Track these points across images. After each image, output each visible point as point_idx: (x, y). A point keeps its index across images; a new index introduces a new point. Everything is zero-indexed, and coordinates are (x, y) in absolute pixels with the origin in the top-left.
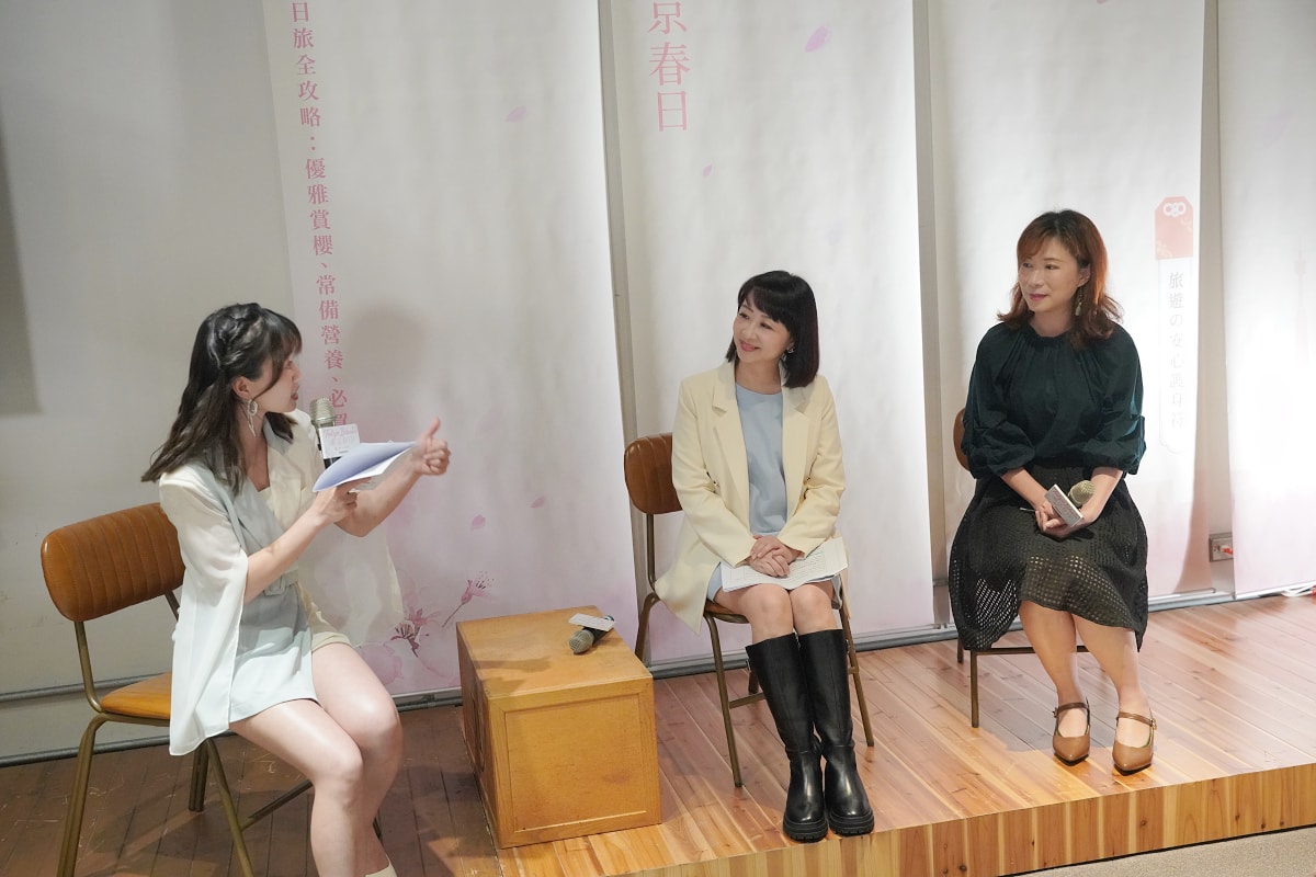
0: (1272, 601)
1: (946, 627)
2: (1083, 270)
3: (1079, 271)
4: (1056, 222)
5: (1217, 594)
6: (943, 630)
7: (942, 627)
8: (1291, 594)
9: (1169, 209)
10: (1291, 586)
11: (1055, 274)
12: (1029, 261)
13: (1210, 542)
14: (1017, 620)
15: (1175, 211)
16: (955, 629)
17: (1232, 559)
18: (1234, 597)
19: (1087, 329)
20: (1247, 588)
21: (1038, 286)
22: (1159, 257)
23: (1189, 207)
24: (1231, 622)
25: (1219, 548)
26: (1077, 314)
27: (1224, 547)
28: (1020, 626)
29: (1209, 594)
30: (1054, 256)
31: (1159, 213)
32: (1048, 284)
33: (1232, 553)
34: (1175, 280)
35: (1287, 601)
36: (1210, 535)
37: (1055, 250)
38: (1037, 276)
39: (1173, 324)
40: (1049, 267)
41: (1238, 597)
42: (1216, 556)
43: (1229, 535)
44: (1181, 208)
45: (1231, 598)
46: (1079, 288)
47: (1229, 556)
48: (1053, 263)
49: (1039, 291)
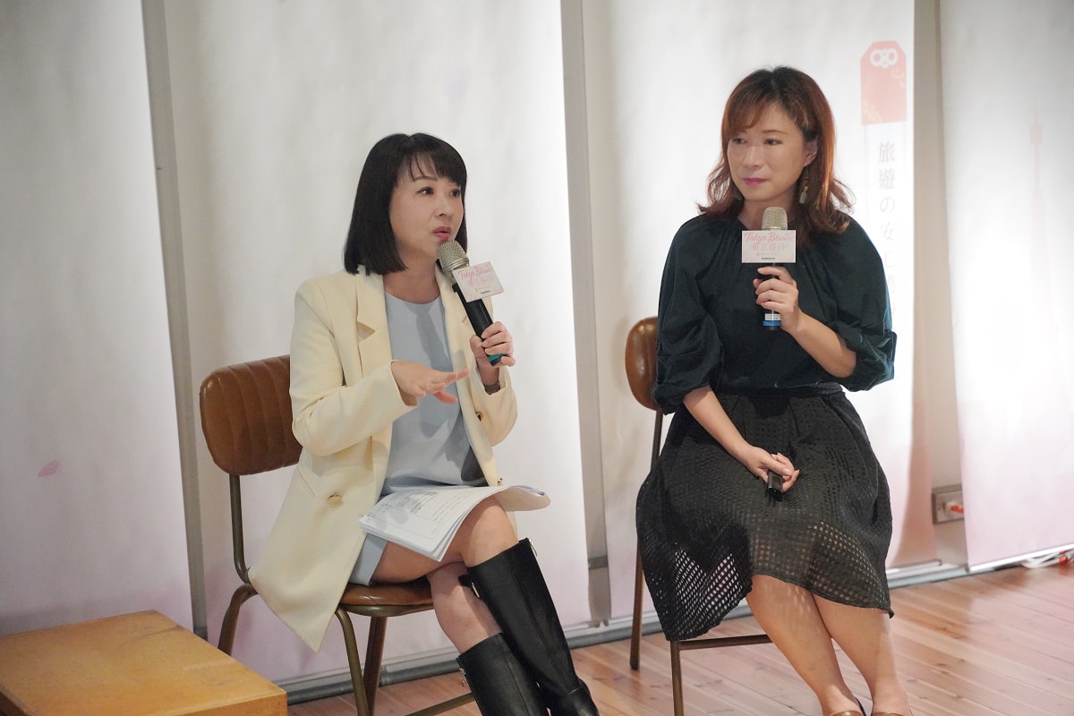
0: (1012, 574)
1: (606, 624)
2: (809, 144)
3: (805, 147)
4: (773, 83)
5: (945, 566)
6: (602, 628)
7: (602, 625)
8: (1034, 564)
9: (877, 58)
10: (1033, 556)
11: (778, 151)
12: (742, 136)
13: (934, 498)
14: (743, 602)
15: (885, 61)
16: (657, 619)
17: (963, 519)
18: (967, 570)
19: (816, 221)
20: (981, 562)
21: (756, 167)
22: (866, 121)
23: (902, 56)
24: (966, 602)
25: (944, 505)
26: (802, 200)
27: (951, 504)
28: (748, 611)
29: (934, 567)
30: (775, 126)
31: (865, 62)
32: (769, 166)
33: (962, 511)
34: (886, 151)
35: (1029, 573)
36: (934, 490)
37: (776, 119)
38: (754, 154)
39: (883, 211)
40: (770, 142)
41: (974, 569)
42: (941, 517)
43: (958, 488)
44: (892, 57)
45: (962, 572)
46: (805, 168)
47: (956, 515)
48: (773, 136)
49: (757, 174)
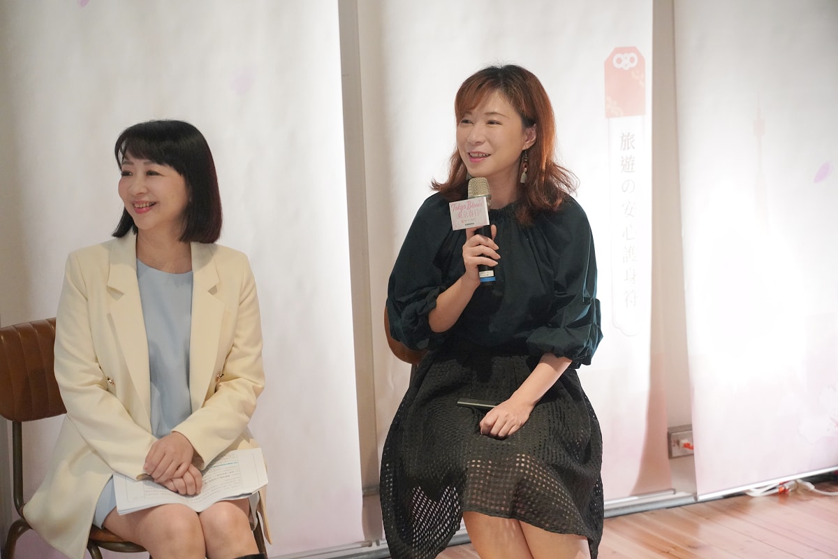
0: (737, 502)
1: (378, 544)
2: (528, 130)
3: (523, 131)
4: (499, 75)
5: (679, 495)
6: (374, 547)
7: (374, 544)
8: (756, 493)
9: (619, 61)
10: (756, 487)
13: (669, 436)
15: (626, 63)
17: (693, 455)
18: (696, 498)
20: (710, 488)
21: (479, 143)
22: (609, 115)
23: (641, 59)
24: (693, 527)
25: (678, 443)
26: (522, 180)
27: (684, 441)
29: (670, 495)
30: (496, 110)
31: (608, 64)
32: (489, 141)
33: (692, 448)
34: (627, 140)
35: (752, 501)
36: (669, 429)
37: (497, 103)
38: (479, 131)
39: (624, 191)
40: (491, 123)
41: (701, 498)
42: (676, 452)
43: (689, 428)
44: (632, 60)
45: (692, 500)
46: (523, 151)
47: (689, 451)
48: (495, 118)
49: (480, 149)
